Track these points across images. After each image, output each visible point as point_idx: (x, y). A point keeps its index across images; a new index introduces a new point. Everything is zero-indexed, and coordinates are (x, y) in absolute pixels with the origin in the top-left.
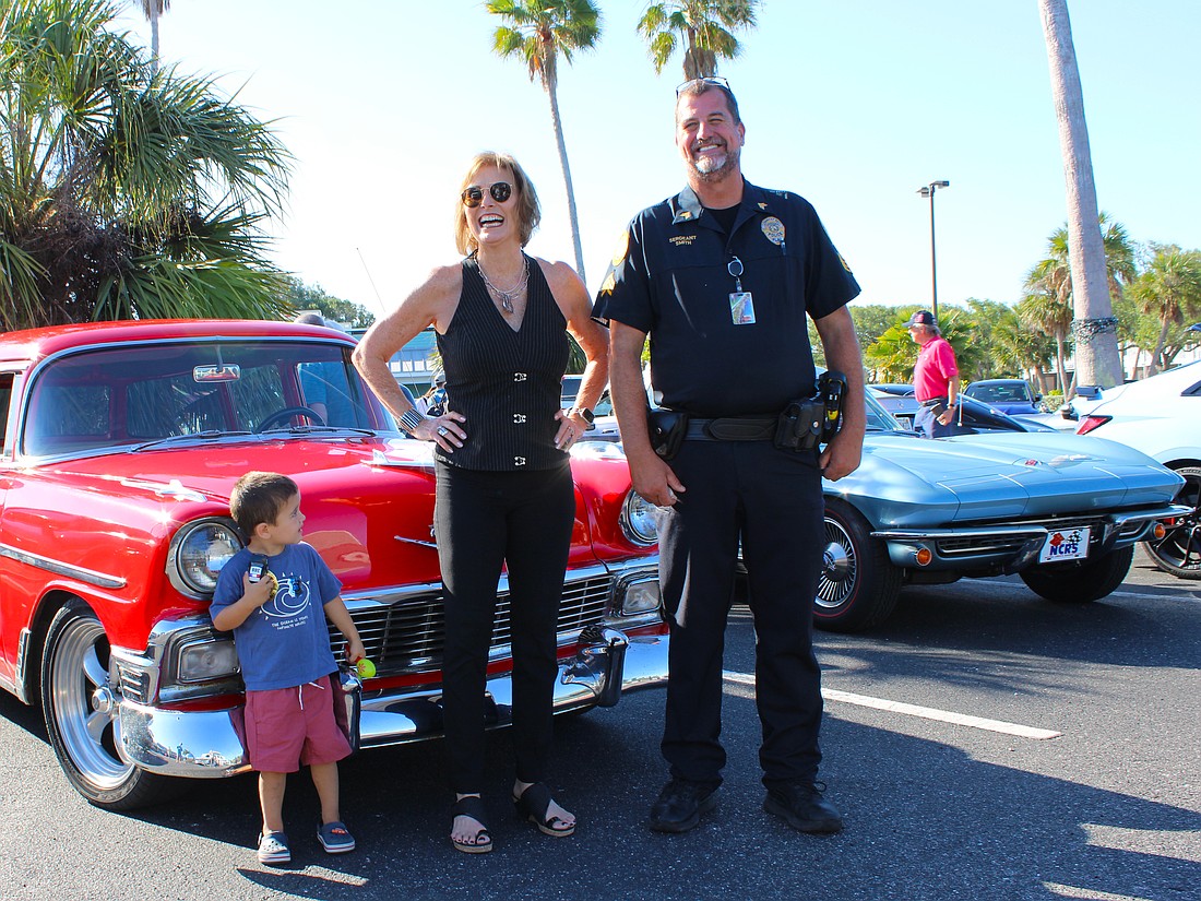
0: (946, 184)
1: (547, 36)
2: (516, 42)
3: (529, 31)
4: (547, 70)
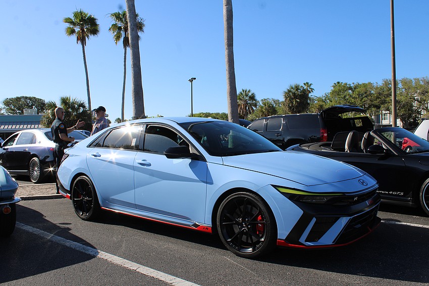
0: (195, 79)
1: (83, 30)
2: (72, 32)
3: (77, 29)
4: (82, 39)
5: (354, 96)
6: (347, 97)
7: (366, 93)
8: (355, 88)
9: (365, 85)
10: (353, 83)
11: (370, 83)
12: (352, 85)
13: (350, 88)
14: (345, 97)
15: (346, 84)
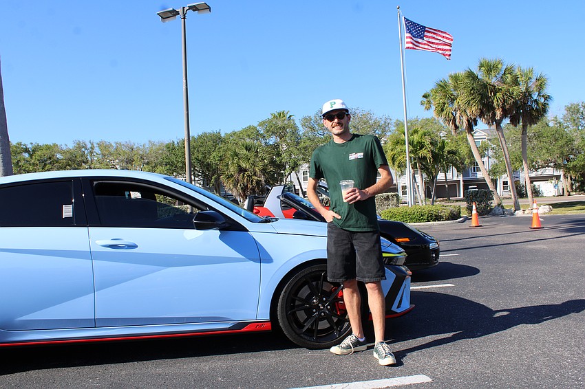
5: (33, 161)
6: (21, 163)
7: (50, 158)
8: (34, 151)
9: (48, 147)
10: (32, 144)
11: (55, 145)
12: (29, 146)
13: (26, 150)
14: (18, 162)
15: (20, 144)
